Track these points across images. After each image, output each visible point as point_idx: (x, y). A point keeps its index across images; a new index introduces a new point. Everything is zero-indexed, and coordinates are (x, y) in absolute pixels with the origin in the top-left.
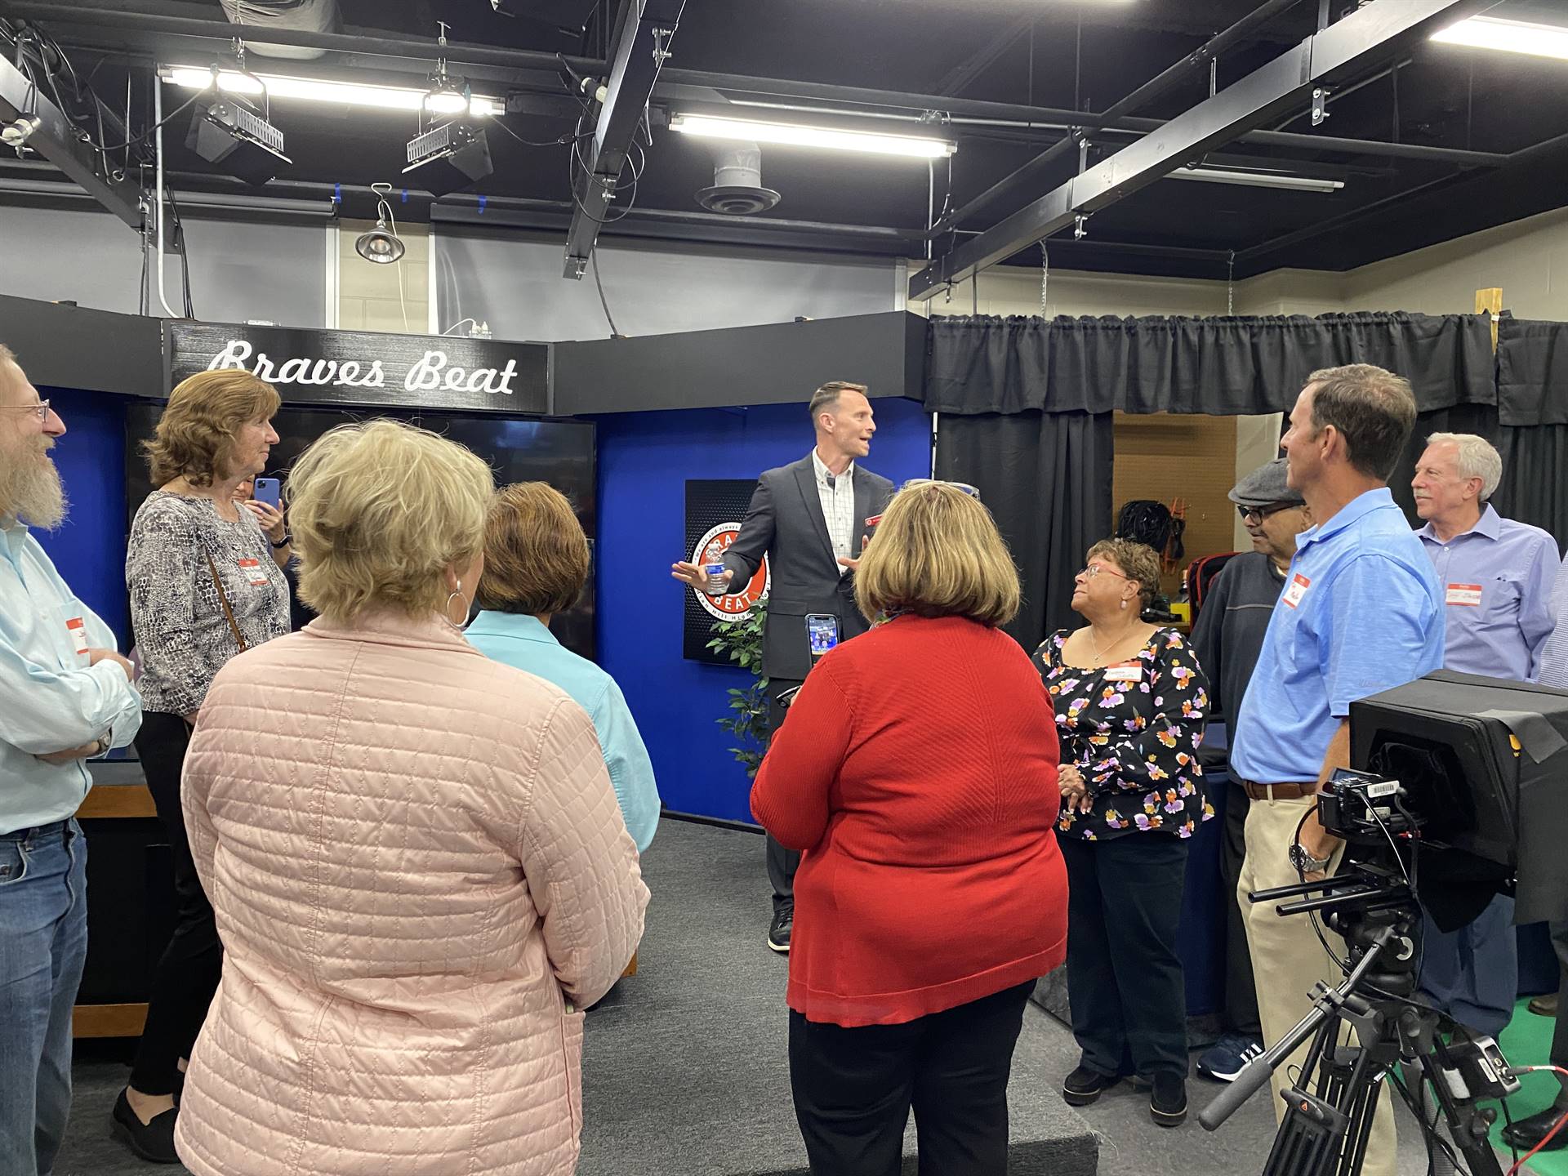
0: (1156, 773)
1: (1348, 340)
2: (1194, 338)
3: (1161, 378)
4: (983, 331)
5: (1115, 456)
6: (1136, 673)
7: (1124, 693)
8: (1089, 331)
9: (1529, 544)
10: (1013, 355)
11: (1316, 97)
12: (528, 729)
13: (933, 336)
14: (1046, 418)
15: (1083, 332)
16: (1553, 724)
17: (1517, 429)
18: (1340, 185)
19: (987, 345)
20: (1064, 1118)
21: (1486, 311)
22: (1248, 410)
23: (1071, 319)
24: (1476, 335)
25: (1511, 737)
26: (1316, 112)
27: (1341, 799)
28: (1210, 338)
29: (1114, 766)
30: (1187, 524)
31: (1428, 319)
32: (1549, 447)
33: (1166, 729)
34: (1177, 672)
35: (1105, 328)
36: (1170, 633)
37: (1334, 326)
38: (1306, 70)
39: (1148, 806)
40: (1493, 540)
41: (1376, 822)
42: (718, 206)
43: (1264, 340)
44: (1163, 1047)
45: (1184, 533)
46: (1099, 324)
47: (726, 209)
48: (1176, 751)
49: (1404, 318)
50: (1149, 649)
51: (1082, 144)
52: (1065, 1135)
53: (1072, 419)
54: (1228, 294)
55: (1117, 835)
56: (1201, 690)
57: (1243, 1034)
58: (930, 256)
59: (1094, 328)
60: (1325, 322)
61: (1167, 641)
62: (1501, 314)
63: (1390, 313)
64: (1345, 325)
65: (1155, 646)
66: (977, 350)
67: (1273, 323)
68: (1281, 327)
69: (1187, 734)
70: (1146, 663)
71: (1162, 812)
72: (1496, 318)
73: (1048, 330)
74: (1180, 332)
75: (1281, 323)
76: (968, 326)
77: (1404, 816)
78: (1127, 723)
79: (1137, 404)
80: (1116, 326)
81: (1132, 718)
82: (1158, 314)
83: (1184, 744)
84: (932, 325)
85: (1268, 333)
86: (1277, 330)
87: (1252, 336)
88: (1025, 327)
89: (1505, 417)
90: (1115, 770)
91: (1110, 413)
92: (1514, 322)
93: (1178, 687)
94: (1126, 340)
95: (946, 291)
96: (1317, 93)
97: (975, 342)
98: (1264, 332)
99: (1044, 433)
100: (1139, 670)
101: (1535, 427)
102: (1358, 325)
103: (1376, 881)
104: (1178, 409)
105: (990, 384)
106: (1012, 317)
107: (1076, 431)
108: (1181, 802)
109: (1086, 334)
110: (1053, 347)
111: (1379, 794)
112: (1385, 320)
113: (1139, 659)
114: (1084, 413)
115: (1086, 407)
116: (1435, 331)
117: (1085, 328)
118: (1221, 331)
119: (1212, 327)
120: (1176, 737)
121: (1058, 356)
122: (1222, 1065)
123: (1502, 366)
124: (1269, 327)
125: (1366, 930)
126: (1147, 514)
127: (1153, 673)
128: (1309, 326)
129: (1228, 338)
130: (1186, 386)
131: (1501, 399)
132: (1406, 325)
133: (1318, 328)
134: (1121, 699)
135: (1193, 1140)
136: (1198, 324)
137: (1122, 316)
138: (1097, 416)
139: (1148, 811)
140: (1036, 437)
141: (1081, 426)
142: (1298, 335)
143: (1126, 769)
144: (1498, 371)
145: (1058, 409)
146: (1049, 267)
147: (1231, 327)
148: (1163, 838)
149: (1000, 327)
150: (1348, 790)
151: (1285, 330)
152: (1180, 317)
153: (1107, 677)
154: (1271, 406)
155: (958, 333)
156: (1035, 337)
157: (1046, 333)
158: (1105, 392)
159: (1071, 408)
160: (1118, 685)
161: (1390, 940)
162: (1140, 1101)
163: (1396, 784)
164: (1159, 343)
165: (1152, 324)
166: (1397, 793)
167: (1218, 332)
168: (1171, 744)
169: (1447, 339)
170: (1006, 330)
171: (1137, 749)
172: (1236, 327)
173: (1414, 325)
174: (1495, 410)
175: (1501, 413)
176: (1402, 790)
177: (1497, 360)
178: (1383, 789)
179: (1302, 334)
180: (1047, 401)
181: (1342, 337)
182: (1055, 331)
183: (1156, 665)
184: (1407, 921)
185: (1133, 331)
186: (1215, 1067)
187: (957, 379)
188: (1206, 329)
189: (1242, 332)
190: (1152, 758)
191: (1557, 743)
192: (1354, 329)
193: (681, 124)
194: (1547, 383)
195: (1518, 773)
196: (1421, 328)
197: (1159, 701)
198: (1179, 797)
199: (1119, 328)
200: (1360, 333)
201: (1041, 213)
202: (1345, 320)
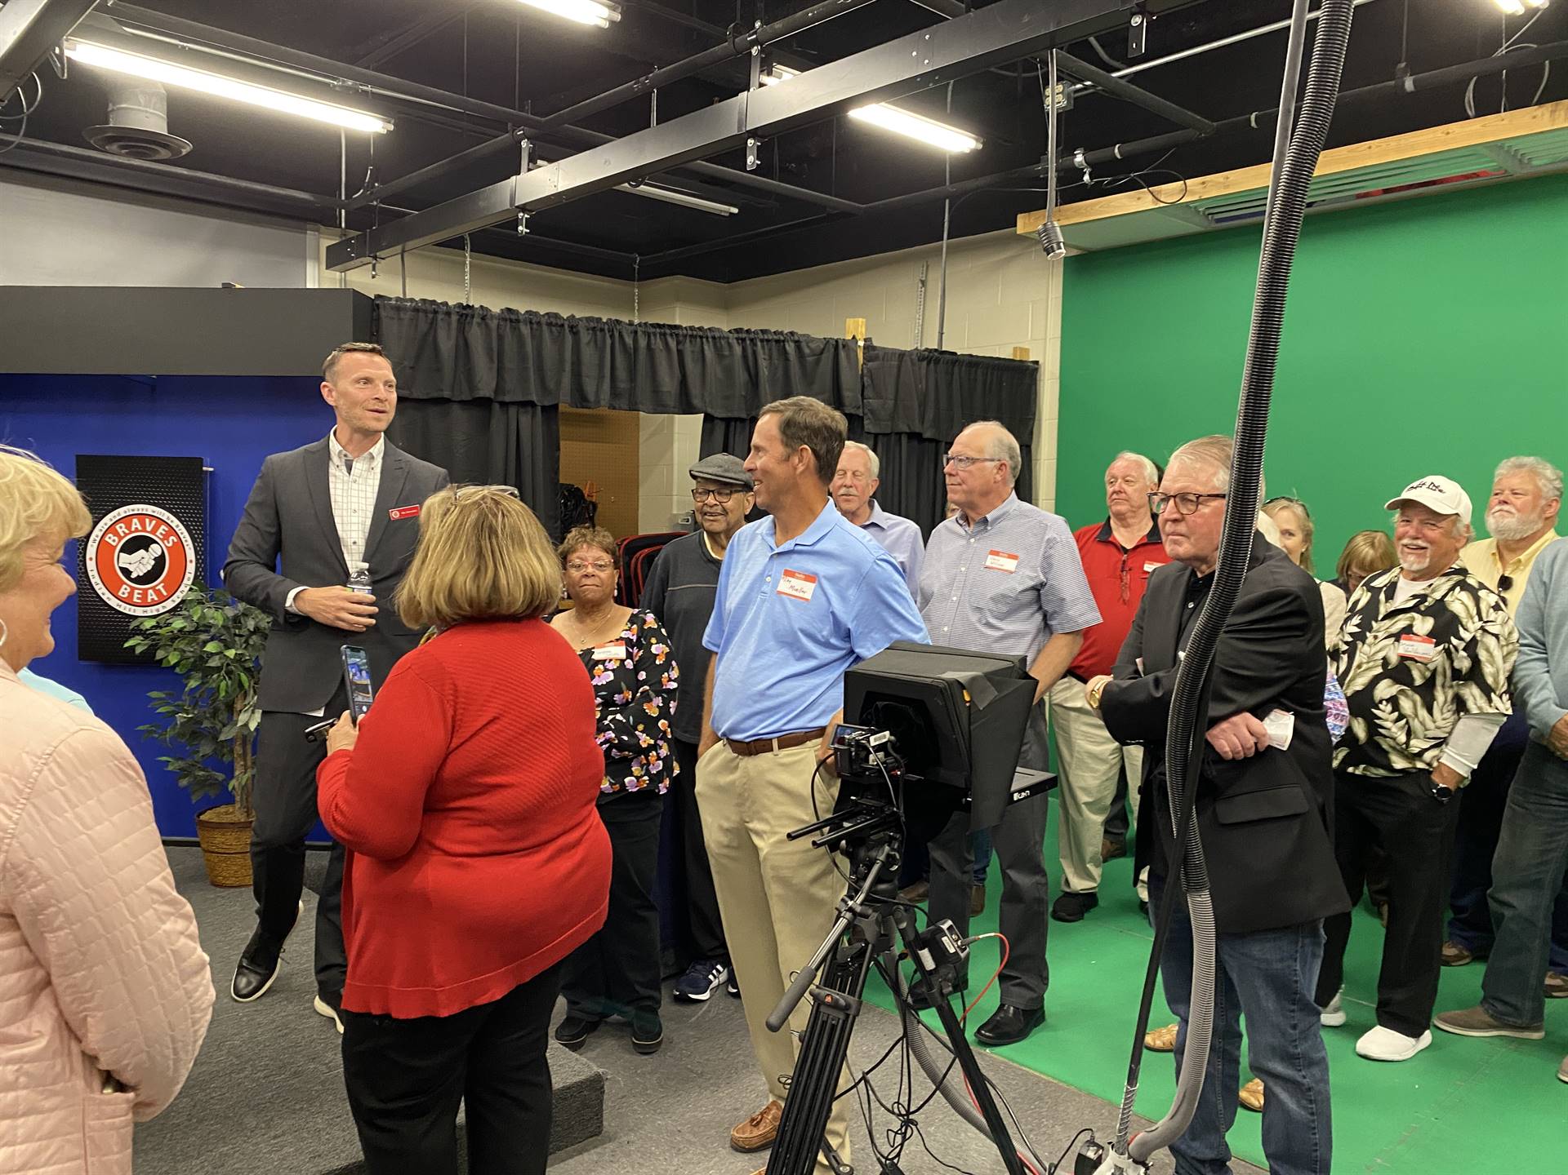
0: (645, 740)
1: (754, 353)
2: (629, 341)
3: (601, 377)
4: (431, 316)
5: (562, 443)
6: (620, 652)
7: (613, 670)
8: (535, 326)
9: (907, 534)
10: (461, 342)
11: (750, 145)
12: (24, 755)
13: (379, 315)
14: (496, 406)
15: (529, 327)
16: (990, 680)
17: (876, 435)
18: (735, 210)
19: (435, 331)
20: (572, 1064)
21: (854, 337)
22: (676, 410)
23: (517, 312)
24: (848, 357)
25: (965, 692)
26: (750, 159)
27: (853, 749)
28: (643, 342)
29: (610, 738)
30: (599, 506)
31: (814, 340)
32: (898, 451)
33: (651, 700)
34: (656, 649)
35: (550, 324)
36: (646, 614)
37: (743, 340)
38: (742, 121)
39: (635, 769)
40: (882, 529)
41: (878, 765)
42: (114, 147)
43: (688, 347)
44: (642, 985)
45: (597, 513)
46: (544, 320)
47: (123, 151)
48: (658, 719)
49: (796, 338)
50: (630, 629)
51: (524, 144)
52: (576, 1079)
53: (521, 410)
54: (634, 295)
55: (612, 798)
56: (674, 663)
57: (710, 958)
58: (343, 225)
59: (539, 323)
60: (736, 335)
61: (645, 621)
62: (865, 340)
63: (786, 332)
64: (752, 340)
65: (635, 626)
66: (426, 335)
67: (695, 333)
68: (701, 337)
69: (666, 702)
70: (629, 643)
71: (648, 773)
72: (861, 343)
73: (496, 322)
74: (617, 334)
75: (701, 333)
76: (416, 310)
77: (895, 758)
78: (617, 697)
79: (580, 398)
80: (559, 323)
81: (621, 692)
82: (596, 316)
83: (664, 712)
84: (378, 305)
85: (691, 341)
86: (698, 339)
87: (678, 343)
88: (473, 317)
89: (868, 426)
90: (611, 743)
91: (556, 407)
92: (874, 348)
93: (658, 662)
94: (569, 338)
95: (371, 265)
96: (750, 142)
97: (423, 326)
98: (688, 341)
99: (494, 422)
100: (623, 649)
101: (888, 434)
102: (762, 341)
103: (873, 811)
104: (617, 406)
105: (439, 370)
106: (460, 305)
107: (525, 420)
108: (661, 762)
109: (531, 329)
110: (500, 338)
111: (877, 743)
112: (782, 338)
113: (621, 639)
114: (532, 404)
115: (534, 398)
116: (818, 351)
117: (531, 323)
118: (652, 337)
119: (644, 332)
120: (658, 706)
121: (507, 347)
122: (696, 987)
123: (866, 384)
124: (691, 336)
125: (869, 850)
126: (564, 497)
127: (635, 650)
128: (724, 337)
129: (658, 344)
130: (623, 385)
131: (866, 411)
132: (797, 343)
133: (730, 341)
134: (611, 676)
135: (672, 1060)
136: (633, 328)
137: (565, 314)
138: (544, 408)
139: (636, 773)
140: (485, 425)
141: (529, 417)
142: (715, 344)
143: (621, 740)
144: (863, 386)
145: (507, 399)
146: (471, 251)
147: (660, 334)
148: (647, 795)
149: (448, 314)
150: (858, 742)
151: (704, 340)
152: (617, 321)
153: (596, 657)
154: (695, 408)
155: (407, 316)
156: (483, 326)
157: (494, 324)
158: (551, 385)
159: (520, 398)
160: (606, 664)
161: (888, 856)
162: (622, 1037)
163: (887, 733)
164: (599, 343)
165: (592, 325)
166: (889, 741)
167: (649, 337)
168: (654, 713)
169: (827, 358)
170: (454, 318)
171: (628, 720)
172: (665, 334)
173: (803, 345)
174: (862, 418)
175: (866, 422)
176: (893, 738)
177: (862, 377)
178: (880, 738)
179: (718, 344)
180: (496, 392)
181: (750, 351)
182: (502, 323)
183: (639, 645)
184: (896, 839)
185: (574, 330)
186: (691, 989)
187: (406, 363)
188: (640, 333)
189: (669, 339)
190: (641, 727)
191: (992, 694)
192: (759, 344)
193: (75, 50)
194: (896, 400)
195: (970, 719)
196: (808, 347)
197: (642, 676)
198: (659, 758)
199: (563, 325)
200: (763, 347)
201: (481, 204)
202: (752, 336)
